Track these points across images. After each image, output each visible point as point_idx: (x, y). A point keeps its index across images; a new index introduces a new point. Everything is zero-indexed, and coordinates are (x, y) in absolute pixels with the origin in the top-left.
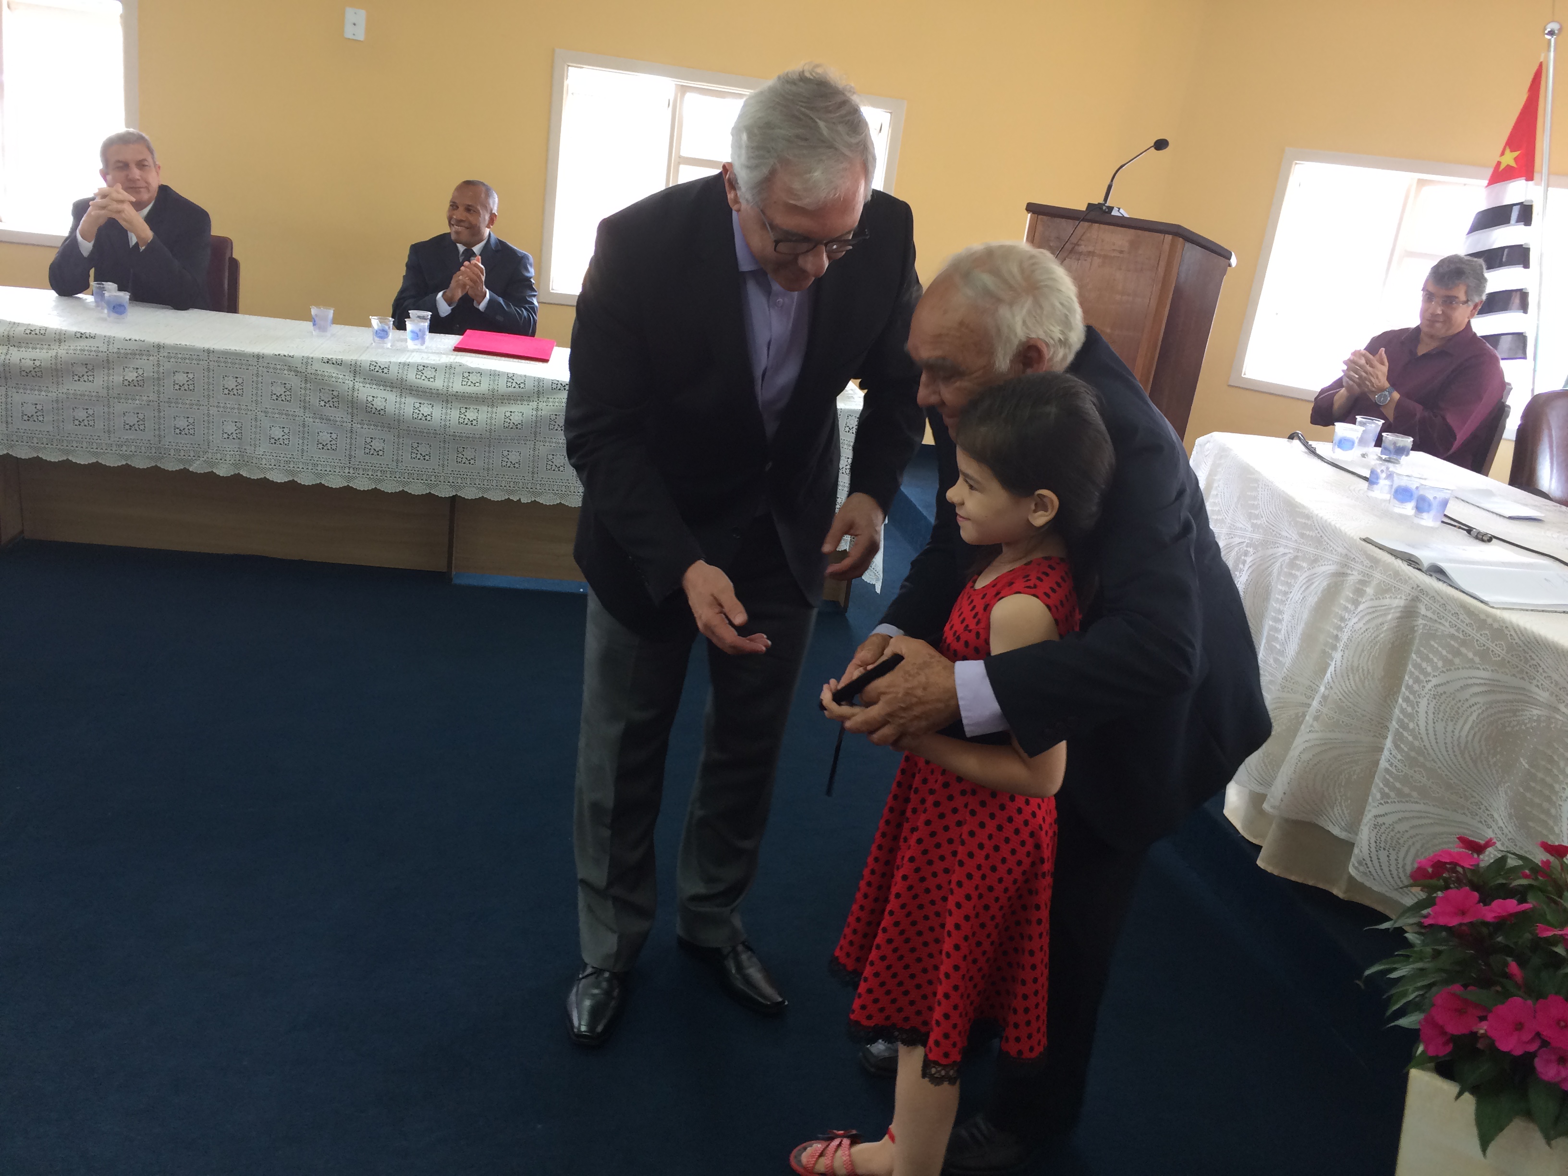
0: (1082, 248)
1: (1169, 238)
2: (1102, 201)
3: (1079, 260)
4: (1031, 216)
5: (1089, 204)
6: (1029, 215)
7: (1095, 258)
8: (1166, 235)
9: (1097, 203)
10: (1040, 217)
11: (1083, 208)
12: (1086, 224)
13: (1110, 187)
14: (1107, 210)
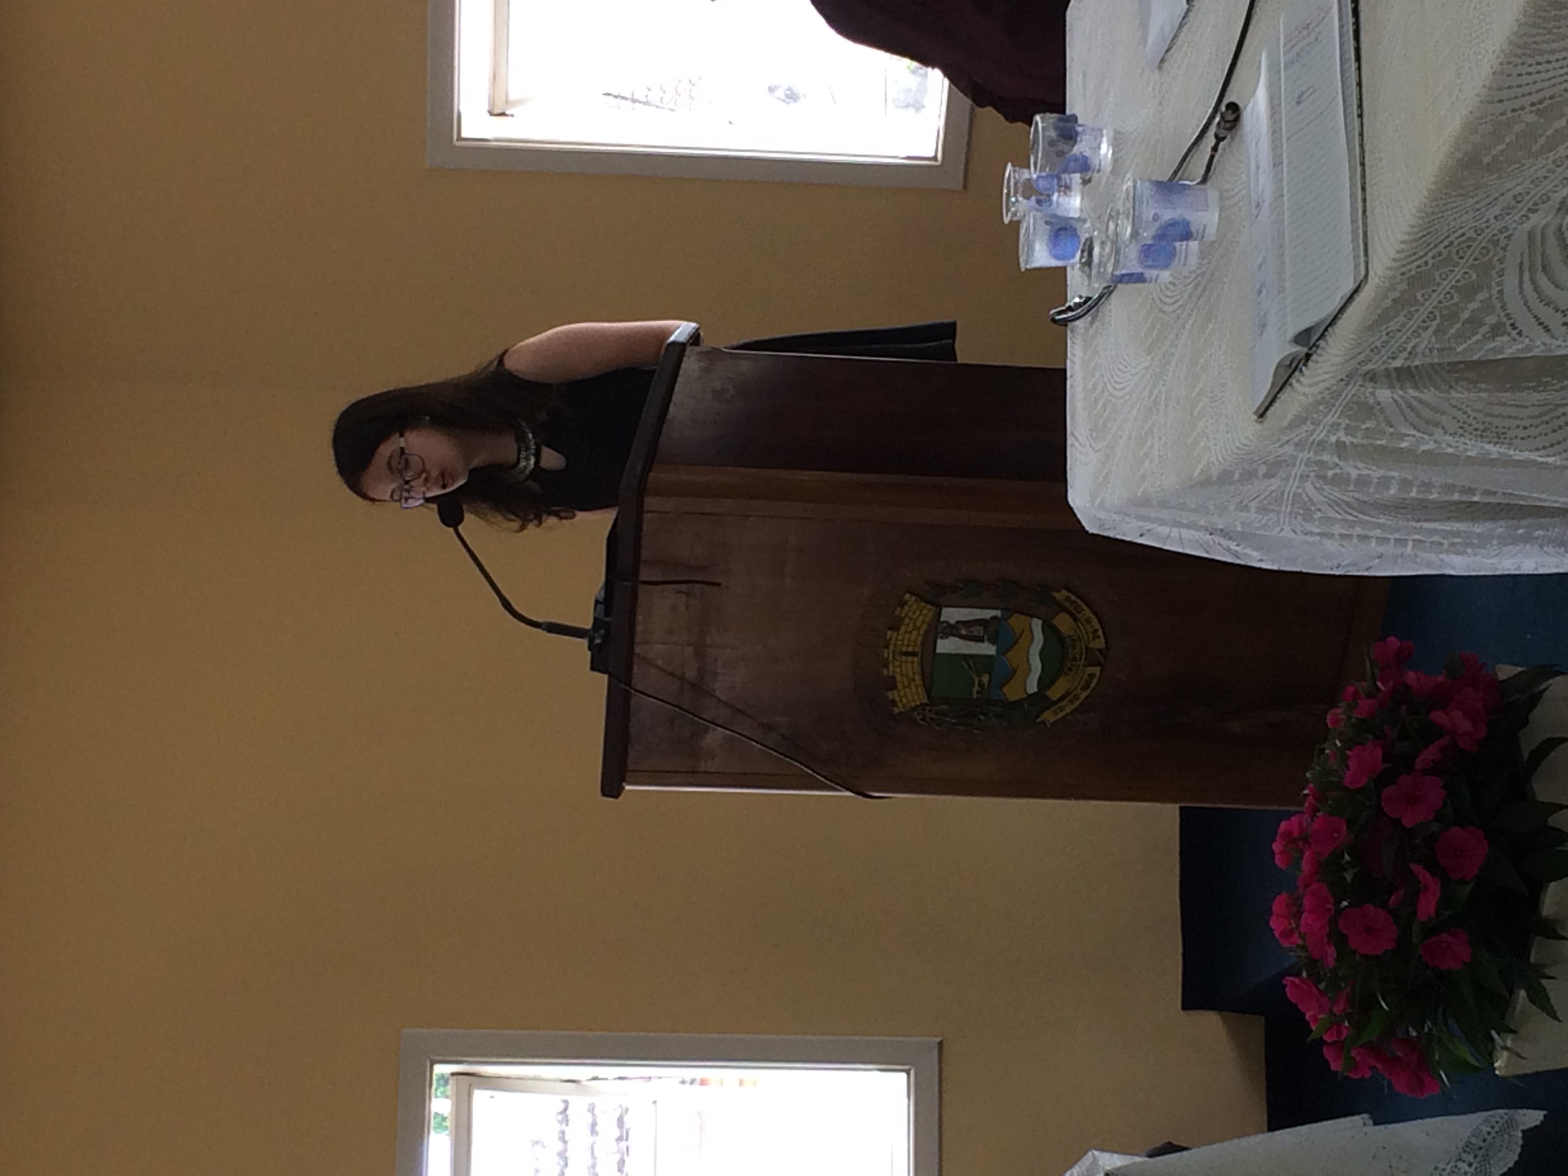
0: (691, 673)
1: (651, 502)
2: (585, 642)
3: (715, 674)
4: (630, 784)
5: (593, 668)
6: (628, 788)
7: (708, 641)
8: (646, 508)
9: (589, 653)
10: (631, 767)
11: (602, 680)
12: (636, 669)
13: (553, 628)
14: (602, 632)
